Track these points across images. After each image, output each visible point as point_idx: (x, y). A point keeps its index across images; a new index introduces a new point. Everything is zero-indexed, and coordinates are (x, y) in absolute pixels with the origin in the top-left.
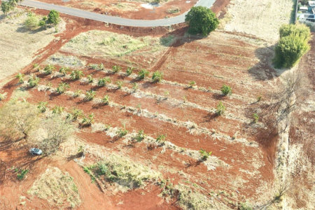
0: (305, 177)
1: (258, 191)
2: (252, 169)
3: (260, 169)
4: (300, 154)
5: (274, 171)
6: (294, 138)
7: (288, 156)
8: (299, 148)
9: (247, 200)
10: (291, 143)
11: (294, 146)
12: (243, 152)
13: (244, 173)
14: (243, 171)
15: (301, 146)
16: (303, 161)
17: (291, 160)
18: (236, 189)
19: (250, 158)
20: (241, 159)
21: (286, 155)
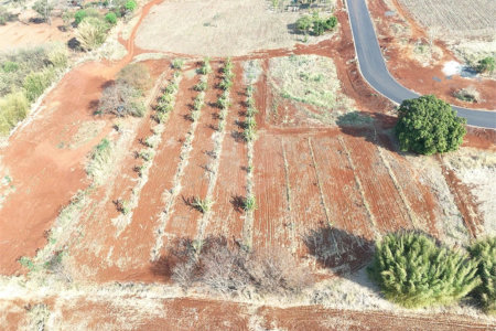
0: (107, 320)
1: (83, 267)
2: (115, 258)
3: (115, 266)
4: (147, 314)
5: (113, 282)
6: (177, 306)
7: (140, 298)
8: (157, 312)
9: (72, 257)
10: (165, 302)
11: (161, 306)
12: (141, 246)
13: (108, 251)
14: (111, 249)
15: (163, 315)
16: (134, 318)
17: (132, 302)
18: (86, 246)
19: (131, 254)
20: (128, 246)
21: (142, 295)
